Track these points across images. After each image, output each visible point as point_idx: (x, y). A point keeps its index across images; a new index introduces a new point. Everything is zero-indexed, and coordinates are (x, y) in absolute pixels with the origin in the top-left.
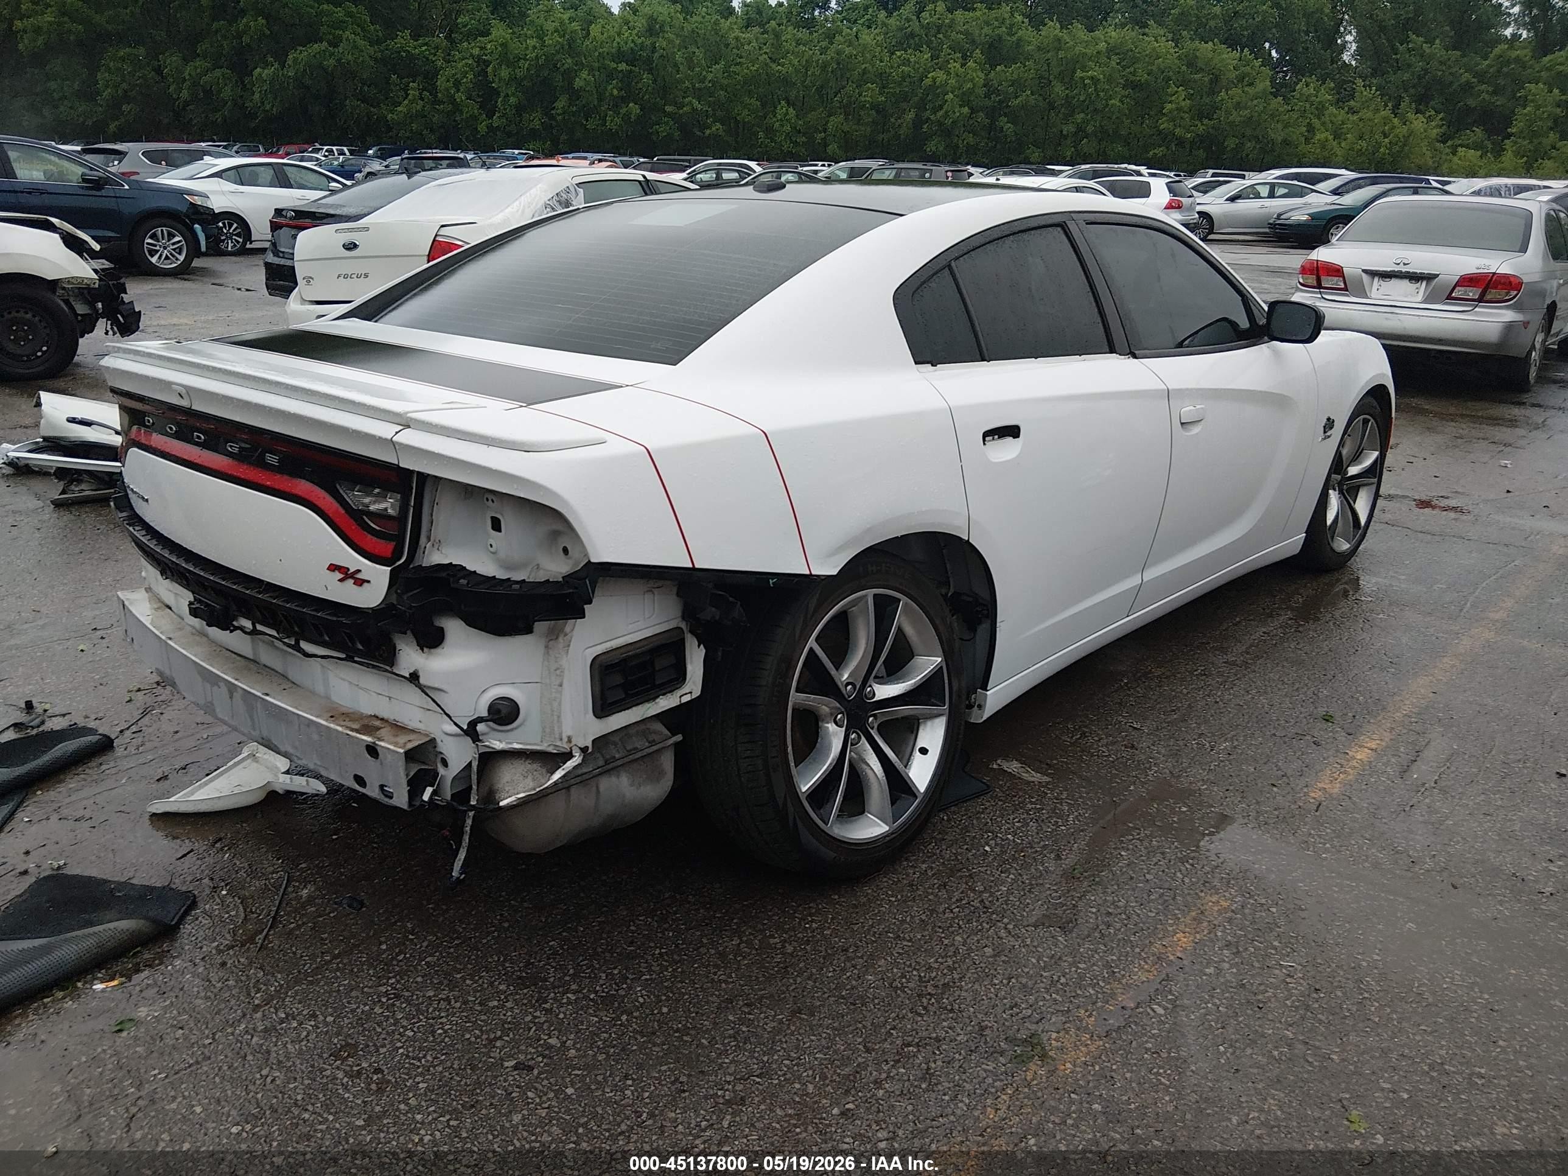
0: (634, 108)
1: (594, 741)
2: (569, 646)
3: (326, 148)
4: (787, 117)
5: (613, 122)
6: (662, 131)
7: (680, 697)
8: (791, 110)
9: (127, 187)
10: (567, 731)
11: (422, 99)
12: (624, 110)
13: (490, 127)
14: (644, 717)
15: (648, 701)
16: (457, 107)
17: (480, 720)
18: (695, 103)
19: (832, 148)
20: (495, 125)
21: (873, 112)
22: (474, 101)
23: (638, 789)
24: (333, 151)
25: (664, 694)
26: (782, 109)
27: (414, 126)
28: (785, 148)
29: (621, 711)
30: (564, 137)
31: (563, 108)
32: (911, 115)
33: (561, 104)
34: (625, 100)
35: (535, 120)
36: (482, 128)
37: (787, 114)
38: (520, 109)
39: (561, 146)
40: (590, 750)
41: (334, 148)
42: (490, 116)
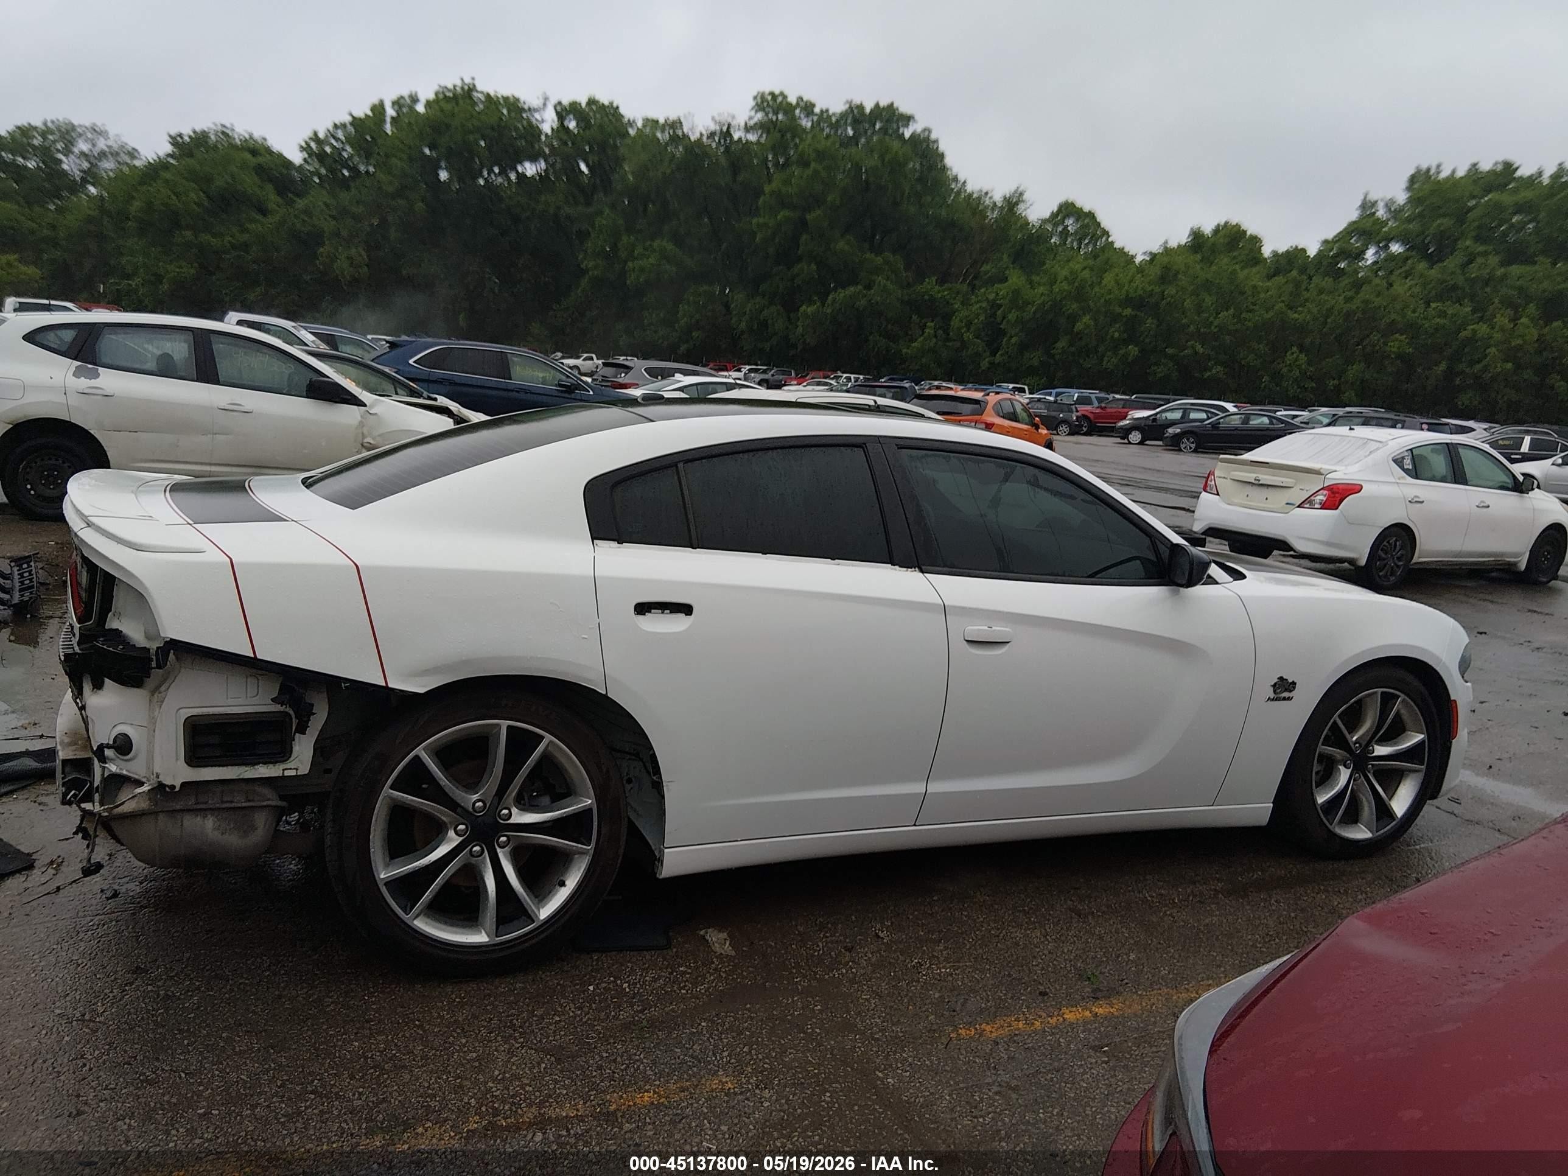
0: (1133, 350)
1: (184, 784)
2: (162, 702)
3: (845, 375)
4: (1297, 363)
5: (1111, 362)
6: (1160, 372)
7: (284, 770)
8: (1302, 356)
9: (591, 393)
10: (157, 770)
11: (936, 336)
12: (1122, 352)
13: (991, 363)
14: (241, 777)
15: (246, 765)
16: (964, 345)
17: (108, 746)
18: (1199, 348)
19: (1347, 395)
20: (997, 361)
21: (1398, 362)
22: (981, 339)
23: (222, 834)
24: (850, 378)
25: (265, 763)
26: (1293, 355)
27: (924, 360)
28: (1291, 393)
29: (215, 766)
30: (1060, 374)
31: (1063, 347)
32: (1443, 366)
33: (1062, 344)
34: (1126, 342)
35: (1034, 358)
36: (985, 364)
37: (1296, 360)
38: (1023, 347)
39: (1055, 383)
40: (177, 789)
41: (852, 376)
42: (994, 353)
